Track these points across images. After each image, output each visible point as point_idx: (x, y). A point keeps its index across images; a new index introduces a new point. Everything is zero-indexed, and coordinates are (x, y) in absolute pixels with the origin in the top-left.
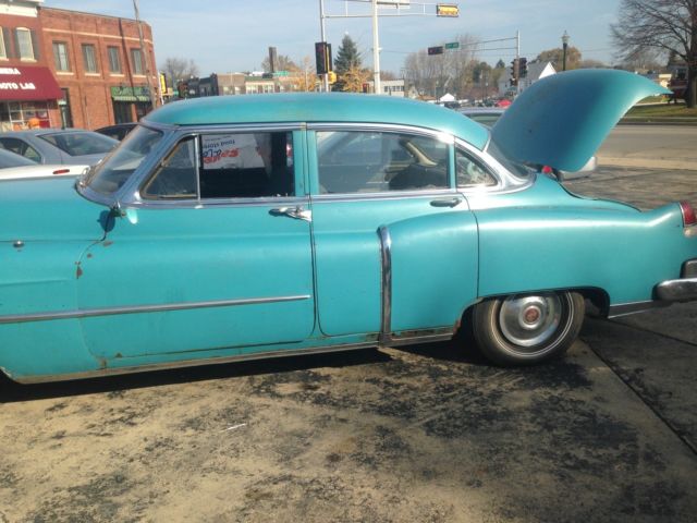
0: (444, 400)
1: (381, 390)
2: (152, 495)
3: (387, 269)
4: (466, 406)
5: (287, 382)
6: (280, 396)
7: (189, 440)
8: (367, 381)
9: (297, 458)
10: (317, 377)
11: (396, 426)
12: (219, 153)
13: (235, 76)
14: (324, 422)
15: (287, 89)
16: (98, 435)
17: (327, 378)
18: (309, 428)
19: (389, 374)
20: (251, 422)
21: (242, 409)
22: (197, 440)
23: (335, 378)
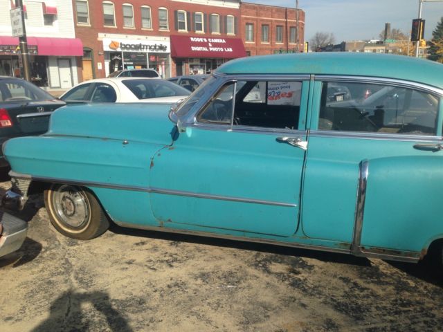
0: (396, 313)
1: (347, 289)
2: (152, 321)
3: (362, 192)
4: (414, 323)
5: (280, 263)
6: (269, 272)
7: (195, 287)
8: (341, 278)
9: (254, 325)
10: (304, 265)
11: (343, 323)
12: (279, 94)
13: (358, 43)
14: (288, 302)
15: (394, 51)
16: (149, 268)
17: (311, 267)
18: (275, 303)
19: (361, 278)
20: (240, 286)
21: (239, 274)
22: (200, 289)
23: (317, 269)
